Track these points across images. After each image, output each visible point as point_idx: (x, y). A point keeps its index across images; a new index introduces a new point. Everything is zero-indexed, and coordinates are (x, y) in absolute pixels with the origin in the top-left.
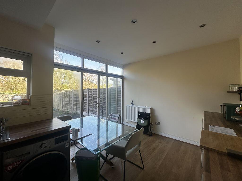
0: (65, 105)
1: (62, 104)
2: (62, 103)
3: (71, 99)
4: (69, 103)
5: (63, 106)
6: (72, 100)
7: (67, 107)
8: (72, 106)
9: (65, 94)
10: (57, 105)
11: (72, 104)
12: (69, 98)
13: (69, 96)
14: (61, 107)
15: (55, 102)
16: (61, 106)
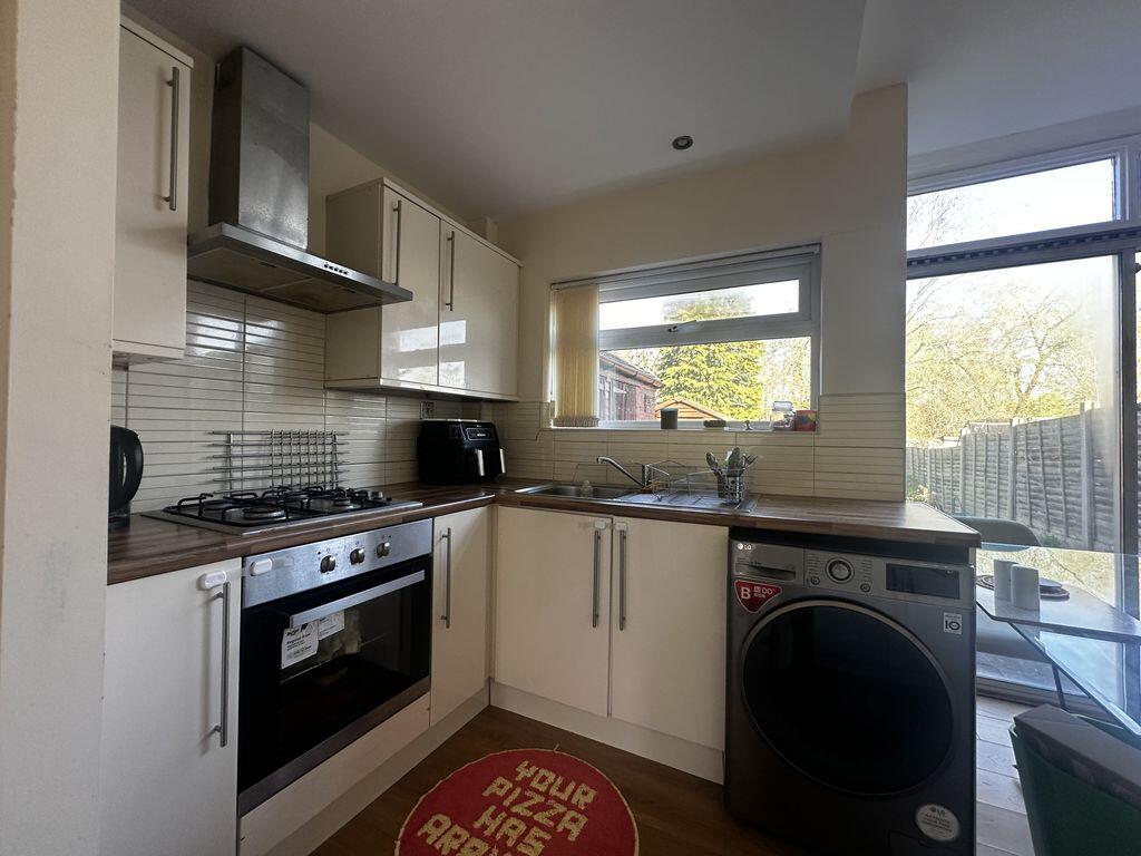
0: (1031, 503)
1: (1009, 494)
2: (1009, 489)
3: (1071, 466)
4: (1060, 490)
5: (1019, 505)
6: (1079, 475)
7: (1049, 514)
8: (1084, 509)
9: (1027, 439)
10: (983, 496)
11: (1085, 500)
12: (1059, 463)
13: (1063, 451)
14: (1009, 507)
15: (971, 482)
16: (1009, 502)
